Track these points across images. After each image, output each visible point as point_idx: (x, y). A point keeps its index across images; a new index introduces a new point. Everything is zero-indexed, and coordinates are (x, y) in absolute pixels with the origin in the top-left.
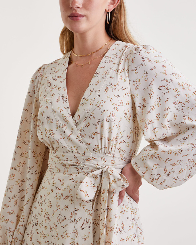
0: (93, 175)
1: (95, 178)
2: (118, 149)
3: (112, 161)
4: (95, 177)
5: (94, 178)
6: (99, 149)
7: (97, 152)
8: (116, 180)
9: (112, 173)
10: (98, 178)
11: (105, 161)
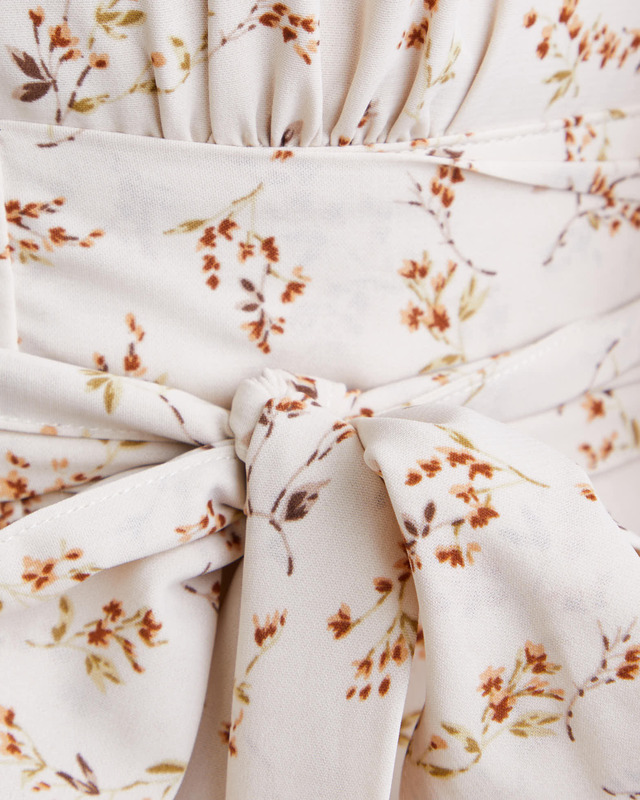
0: (40, 576)
1: (98, 636)
2: (535, 36)
3: (417, 271)
4: (89, 612)
5: (77, 646)
6: (153, 61)
7: (99, 116)
8: (580, 657)
9: (483, 516)
10: (148, 627)
11: (273, 289)
